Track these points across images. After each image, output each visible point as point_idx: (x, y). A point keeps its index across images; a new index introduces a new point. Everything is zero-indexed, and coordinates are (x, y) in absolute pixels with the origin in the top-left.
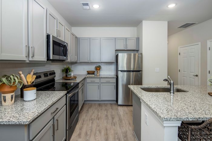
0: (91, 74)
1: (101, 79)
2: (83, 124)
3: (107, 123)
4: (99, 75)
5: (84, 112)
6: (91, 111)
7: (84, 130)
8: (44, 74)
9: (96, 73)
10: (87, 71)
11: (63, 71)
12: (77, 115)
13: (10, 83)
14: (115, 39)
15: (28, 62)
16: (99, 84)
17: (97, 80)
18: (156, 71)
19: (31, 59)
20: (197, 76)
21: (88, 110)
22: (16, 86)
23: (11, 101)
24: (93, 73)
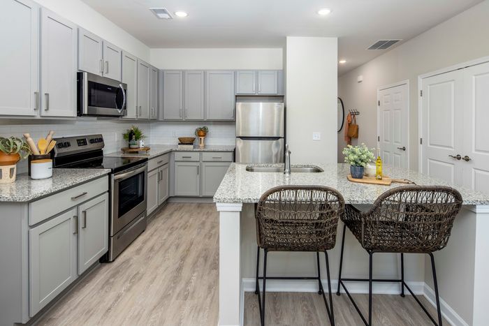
0: (187, 144)
1: (203, 153)
2: (152, 236)
3: (198, 234)
4: (205, 146)
5: (162, 217)
6: (176, 216)
7: (149, 244)
8: (78, 140)
9: (197, 142)
10: (179, 139)
11: (125, 136)
12: (142, 218)
13: (9, 149)
14: (235, 72)
15: (40, 118)
16: (198, 164)
17: (195, 156)
18: (314, 139)
19: (44, 113)
20: (404, 149)
21: (171, 214)
22: (18, 155)
23: (11, 177)
24: (190, 142)
